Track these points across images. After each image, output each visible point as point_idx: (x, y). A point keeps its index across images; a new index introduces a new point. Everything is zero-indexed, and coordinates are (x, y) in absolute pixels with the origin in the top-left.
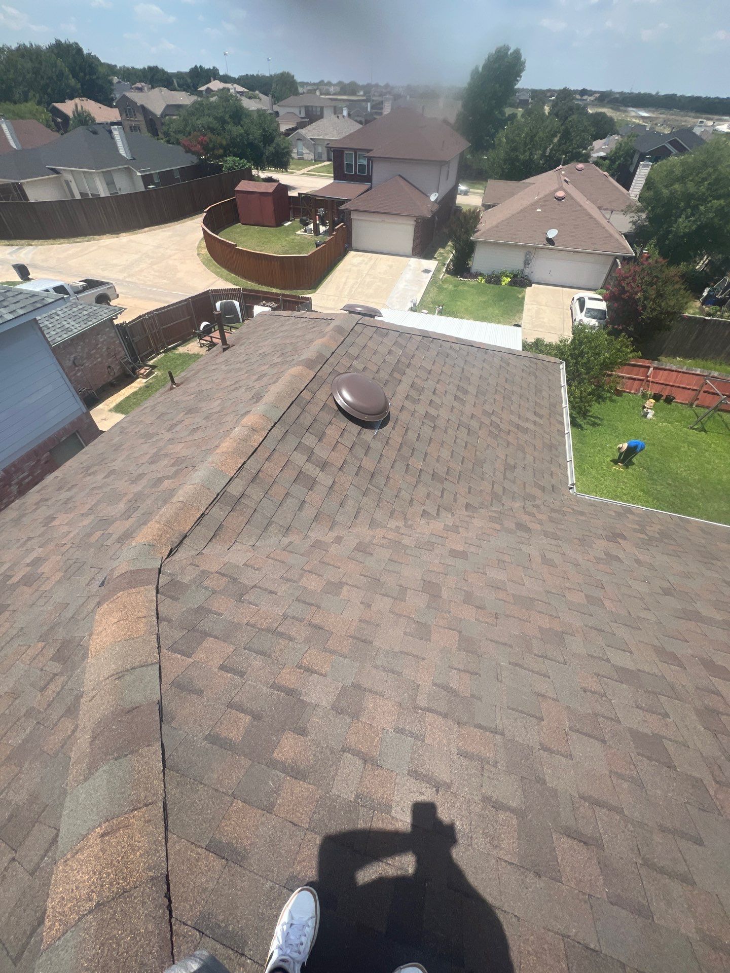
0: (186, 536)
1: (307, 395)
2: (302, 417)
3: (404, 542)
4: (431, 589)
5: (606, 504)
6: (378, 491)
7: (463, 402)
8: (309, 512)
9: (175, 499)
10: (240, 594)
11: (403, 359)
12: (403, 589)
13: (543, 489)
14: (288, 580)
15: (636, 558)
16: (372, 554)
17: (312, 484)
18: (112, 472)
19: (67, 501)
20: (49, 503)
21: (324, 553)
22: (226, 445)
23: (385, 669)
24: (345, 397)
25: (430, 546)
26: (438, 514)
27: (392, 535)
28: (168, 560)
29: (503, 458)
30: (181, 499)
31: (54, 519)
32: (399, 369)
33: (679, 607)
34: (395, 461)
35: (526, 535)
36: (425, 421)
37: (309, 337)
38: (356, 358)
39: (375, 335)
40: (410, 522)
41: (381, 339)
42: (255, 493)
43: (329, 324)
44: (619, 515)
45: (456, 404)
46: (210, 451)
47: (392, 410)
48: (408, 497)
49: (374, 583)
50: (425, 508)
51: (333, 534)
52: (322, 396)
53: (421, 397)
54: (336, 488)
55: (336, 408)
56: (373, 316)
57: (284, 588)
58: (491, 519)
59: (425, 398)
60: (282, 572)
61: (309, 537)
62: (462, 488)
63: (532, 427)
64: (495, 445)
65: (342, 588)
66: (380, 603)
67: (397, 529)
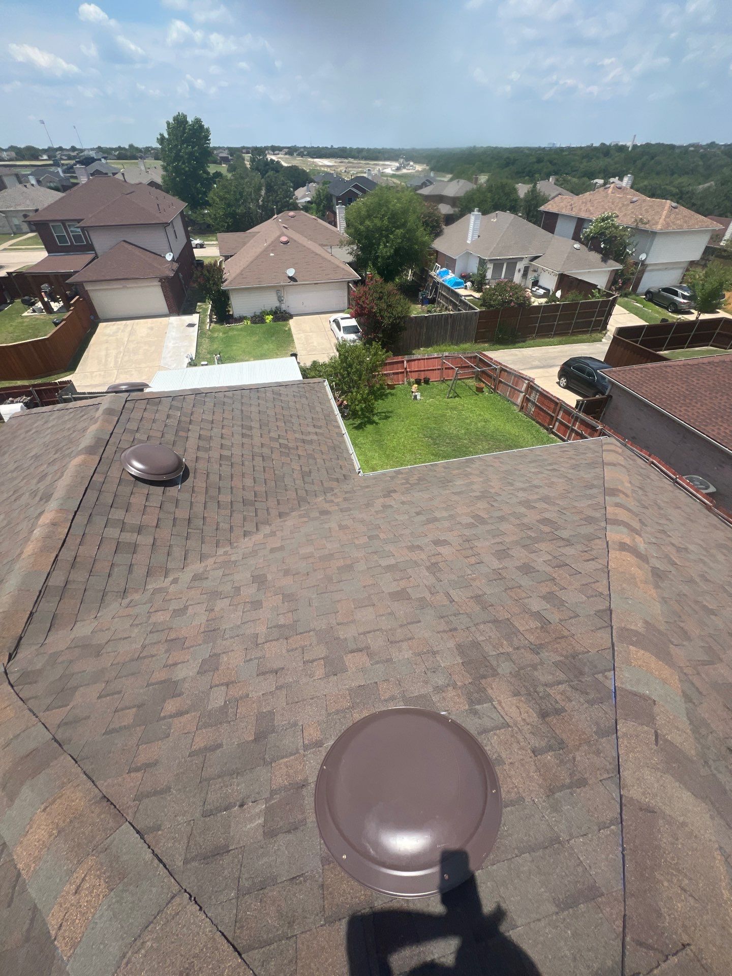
0: (21, 638)
1: (98, 478)
2: (101, 497)
3: (233, 559)
4: (259, 580)
5: (384, 474)
6: (198, 531)
7: (251, 437)
8: (140, 571)
10: (98, 652)
11: (183, 419)
12: (238, 589)
13: (337, 480)
14: (137, 625)
15: (402, 501)
16: (207, 578)
17: (134, 548)
21: (165, 594)
22: (31, 548)
24: (137, 467)
25: (254, 553)
26: (257, 530)
27: (220, 559)
28: (11, 662)
29: (299, 468)
33: (425, 519)
34: (205, 503)
35: (328, 517)
36: (222, 462)
37: (80, 426)
38: (137, 431)
39: (148, 406)
40: (235, 544)
41: (155, 408)
42: (79, 576)
43: (98, 409)
44: (392, 478)
45: (245, 440)
46: (13, 561)
47: (190, 465)
48: (227, 526)
49: (215, 595)
50: (245, 529)
51: (170, 579)
52: (115, 473)
53: (211, 445)
54: (158, 543)
55: (133, 479)
56: (142, 390)
57: (136, 630)
58: (300, 516)
59: (216, 443)
60: (131, 621)
61: (147, 590)
62: (272, 503)
63: (315, 437)
64: (289, 462)
65: (187, 609)
66: (221, 604)
67: (226, 553)
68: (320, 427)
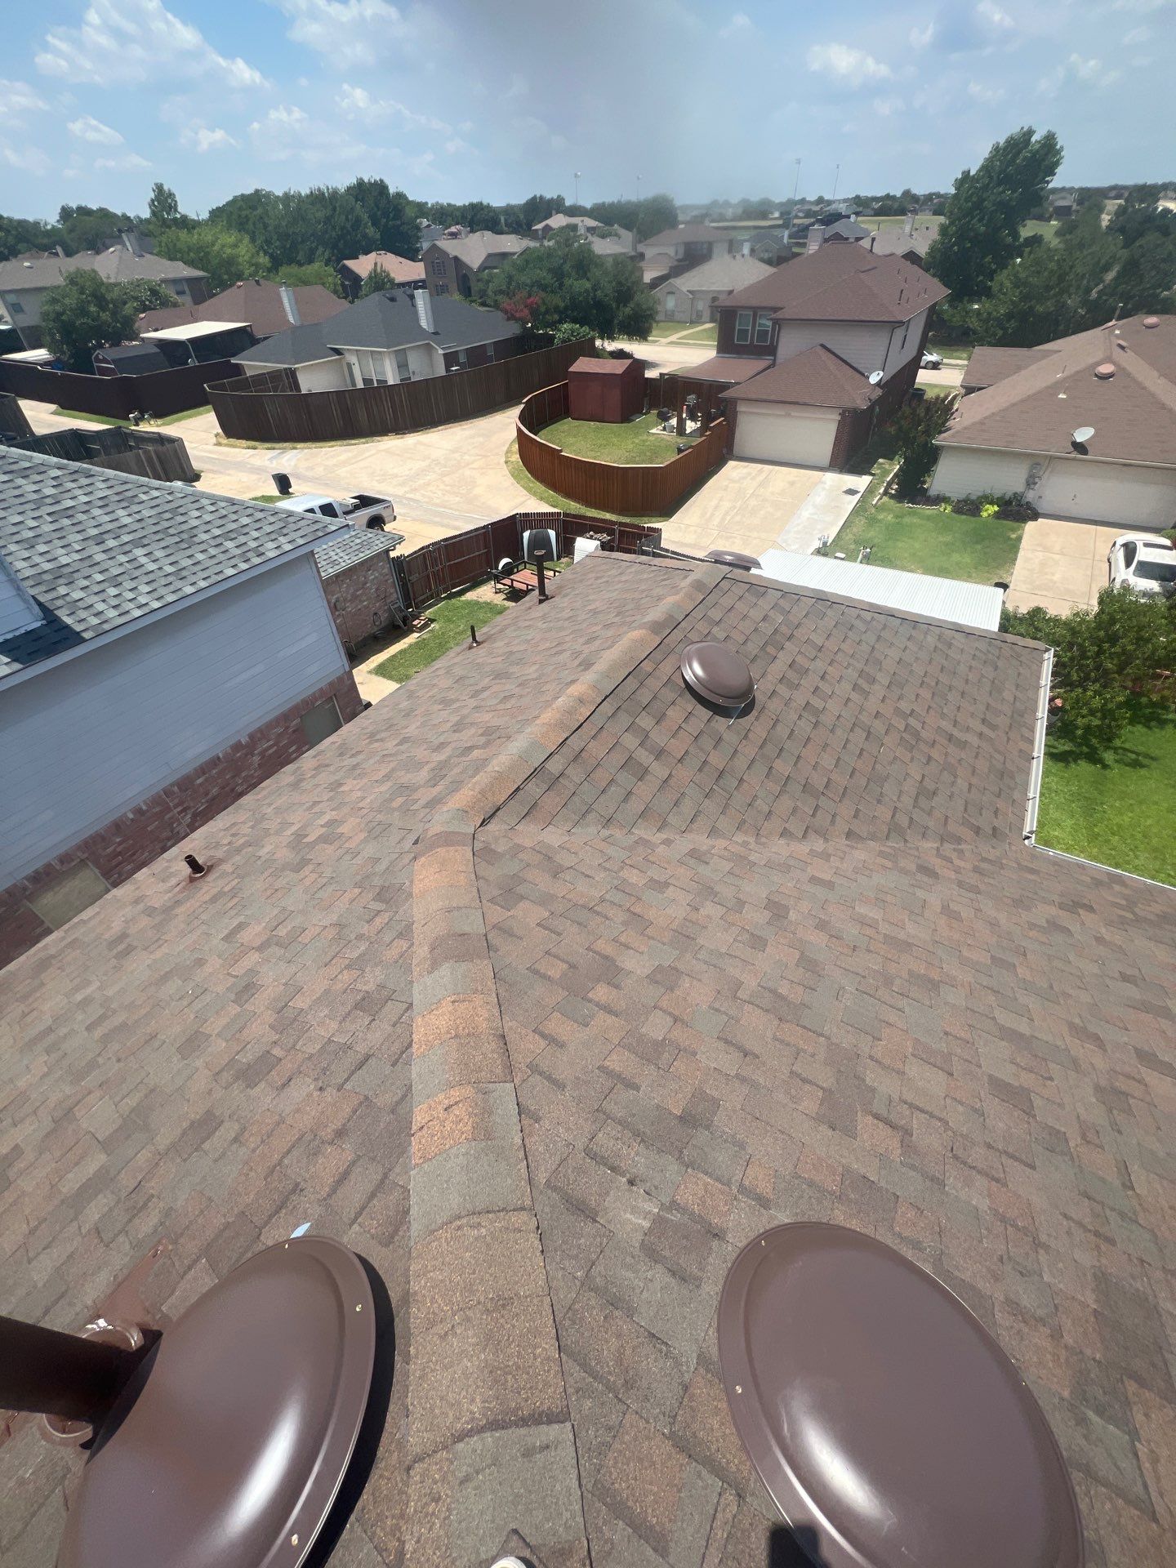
0: (498, 809)
1: (647, 666)
2: (639, 692)
3: (752, 858)
4: (777, 911)
5: (1082, 867)
6: (724, 794)
7: (866, 694)
8: (635, 806)
9: (489, 768)
10: (556, 873)
11: (784, 629)
12: (741, 903)
13: (977, 831)
14: (606, 869)
15: (1099, 935)
16: (707, 863)
17: (643, 774)
18: (405, 740)
19: (354, 767)
20: (332, 769)
21: (650, 851)
22: (548, 716)
23: (706, 963)
24: (695, 671)
25: (785, 868)
26: (804, 837)
27: (735, 849)
28: (482, 828)
29: (919, 778)
30: (497, 769)
31: (341, 785)
32: (776, 642)
33: (1138, 997)
34: (753, 761)
35: (931, 881)
36: (805, 714)
37: (658, 591)
38: (718, 623)
39: (747, 594)
40: (764, 840)
41: (754, 600)
42: (576, 774)
43: (686, 577)
44: (1098, 883)
45: (855, 696)
46: (527, 722)
47: (760, 697)
48: (766, 809)
49: (708, 891)
50: (787, 825)
51: (663, 836)
52: (667, 668)
53: (802, 681)
54: (672, 782)
55: (683, 686)
56: (748, 569)
57: (602, 875)
58: (881, 854)
59: (808, 683)
60: (601, 861)
61: (633, 834)
62: (846, 810)
63: (974, 740)
64: (907, 760)
65: (667, 887)
66: (710, 909)
67: (745, 844)
68: (993, 727)
